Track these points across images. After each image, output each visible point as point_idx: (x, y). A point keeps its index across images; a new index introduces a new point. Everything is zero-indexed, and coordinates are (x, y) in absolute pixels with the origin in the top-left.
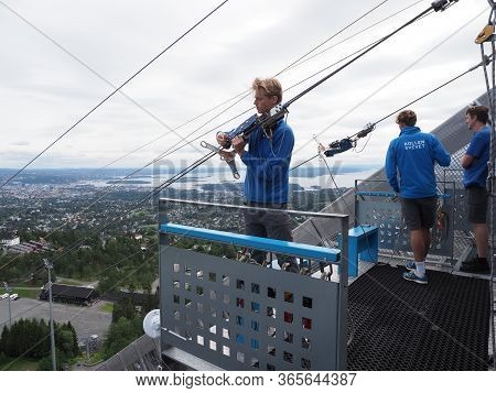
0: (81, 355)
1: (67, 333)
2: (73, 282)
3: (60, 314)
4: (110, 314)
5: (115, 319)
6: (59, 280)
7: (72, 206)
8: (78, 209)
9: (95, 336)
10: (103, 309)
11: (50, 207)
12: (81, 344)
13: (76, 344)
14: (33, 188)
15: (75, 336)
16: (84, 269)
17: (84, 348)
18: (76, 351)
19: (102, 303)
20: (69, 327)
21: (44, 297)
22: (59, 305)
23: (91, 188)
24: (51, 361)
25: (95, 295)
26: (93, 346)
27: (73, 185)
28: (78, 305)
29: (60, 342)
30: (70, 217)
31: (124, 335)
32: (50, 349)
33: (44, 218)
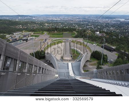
0: (108, 63)
1: (105, 57)
2: (109, 45)
3: (105, 52)
4: (117, 56)
5: (118, 58)
6: (106, 44)
7: (113, 26)
8: (115, 27)
9: (112, 60)
10: (116, 54)
11: (107, 25)
12: (108, 61)
13: (107, 60)
14: (104, 20)
15: (107, 58)
16: (113, 43)
17: (109, 62)
18: (107, 62)
19: (116, 53)
20: (106, 56)
21: (102, 47)
22: (105, 50)
23: (119, 21)
24: (101, 61)
25: (114, 50)
26: (111, 62)
27: (114, 20)
28: (109, 51)
29: (104, 58)
30: (112, 28)
31: (119, 63)
32: (101, 59)
33: (106, 28)
